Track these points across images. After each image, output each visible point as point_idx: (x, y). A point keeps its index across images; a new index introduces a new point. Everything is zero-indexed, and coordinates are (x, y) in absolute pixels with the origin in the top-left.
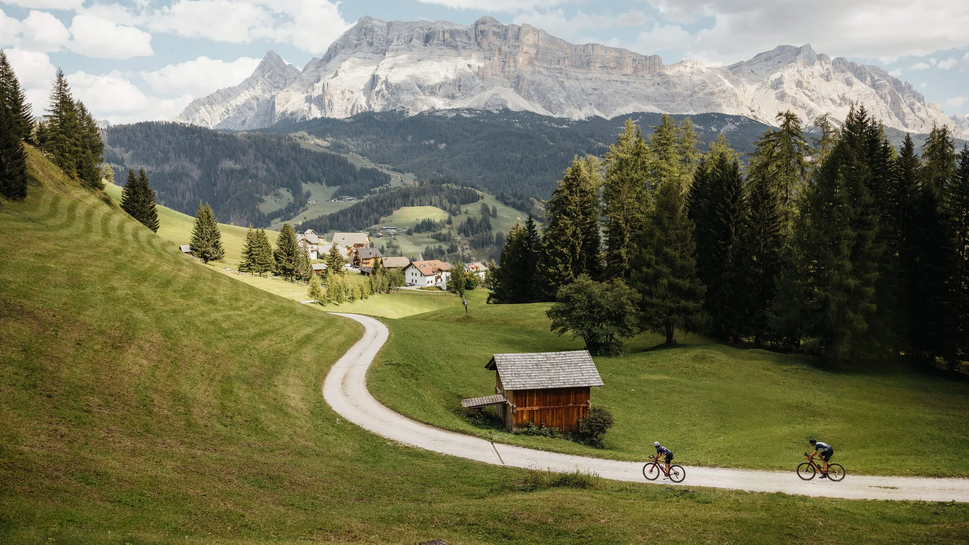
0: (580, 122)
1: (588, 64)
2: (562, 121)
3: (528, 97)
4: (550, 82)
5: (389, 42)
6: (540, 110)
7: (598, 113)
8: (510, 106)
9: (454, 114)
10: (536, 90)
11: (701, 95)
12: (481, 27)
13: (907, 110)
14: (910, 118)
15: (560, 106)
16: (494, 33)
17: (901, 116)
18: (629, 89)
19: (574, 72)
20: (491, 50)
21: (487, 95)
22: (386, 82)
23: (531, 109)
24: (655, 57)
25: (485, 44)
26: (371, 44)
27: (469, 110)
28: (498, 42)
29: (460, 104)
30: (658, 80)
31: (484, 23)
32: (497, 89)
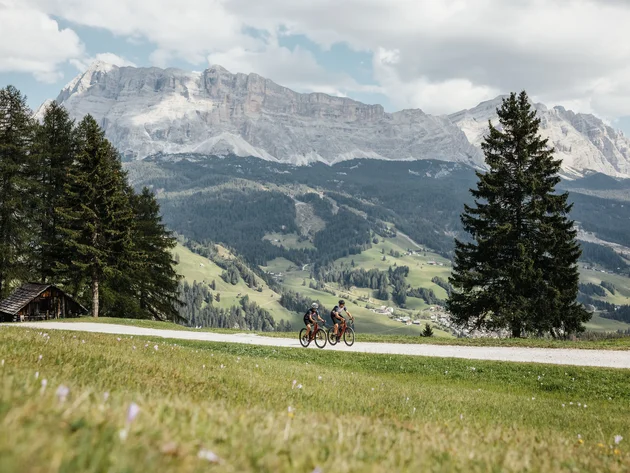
0: (303, 168)
1: (313, 112)
2: (284, 166)
3: (254, 143)
4: (276, 129)
5: (121, 87)
6: (266, 156)
7: (320, 159)
8: (236, 152)
9: (180, 159)
10: (263, 136)
11: (420, 142)
12: (210, 75)
13: (619, 156)
14: (622, 163)
15: (284, 153)
16: (223, 81)
17: (614, 162)
18: (352, 136)
19: (298, 119)
20: (219, 97)
21: (214, 140)
22: (116, 126)
23: (256, 154)
24: (376, 106)
25: (214, 92)
26: (104, 88)
27: (196, 155)
28: (226, 90)
29: (186, 149)
30: (380, 127)
31: (213, 71)
32: (225, 135)
